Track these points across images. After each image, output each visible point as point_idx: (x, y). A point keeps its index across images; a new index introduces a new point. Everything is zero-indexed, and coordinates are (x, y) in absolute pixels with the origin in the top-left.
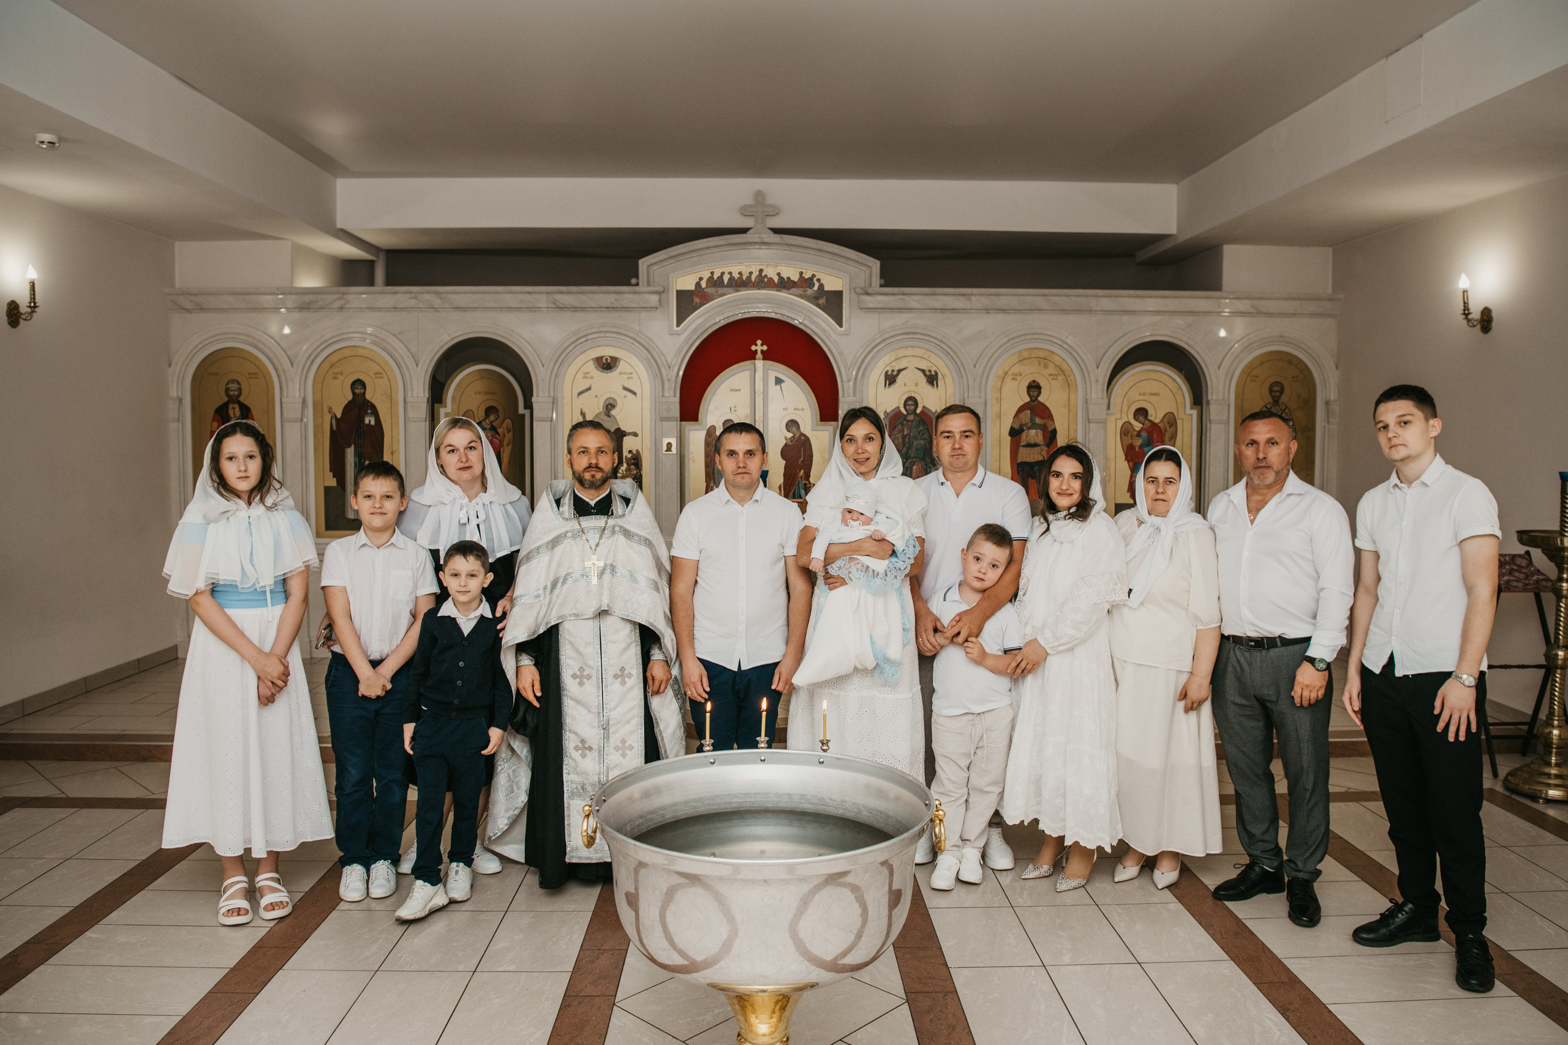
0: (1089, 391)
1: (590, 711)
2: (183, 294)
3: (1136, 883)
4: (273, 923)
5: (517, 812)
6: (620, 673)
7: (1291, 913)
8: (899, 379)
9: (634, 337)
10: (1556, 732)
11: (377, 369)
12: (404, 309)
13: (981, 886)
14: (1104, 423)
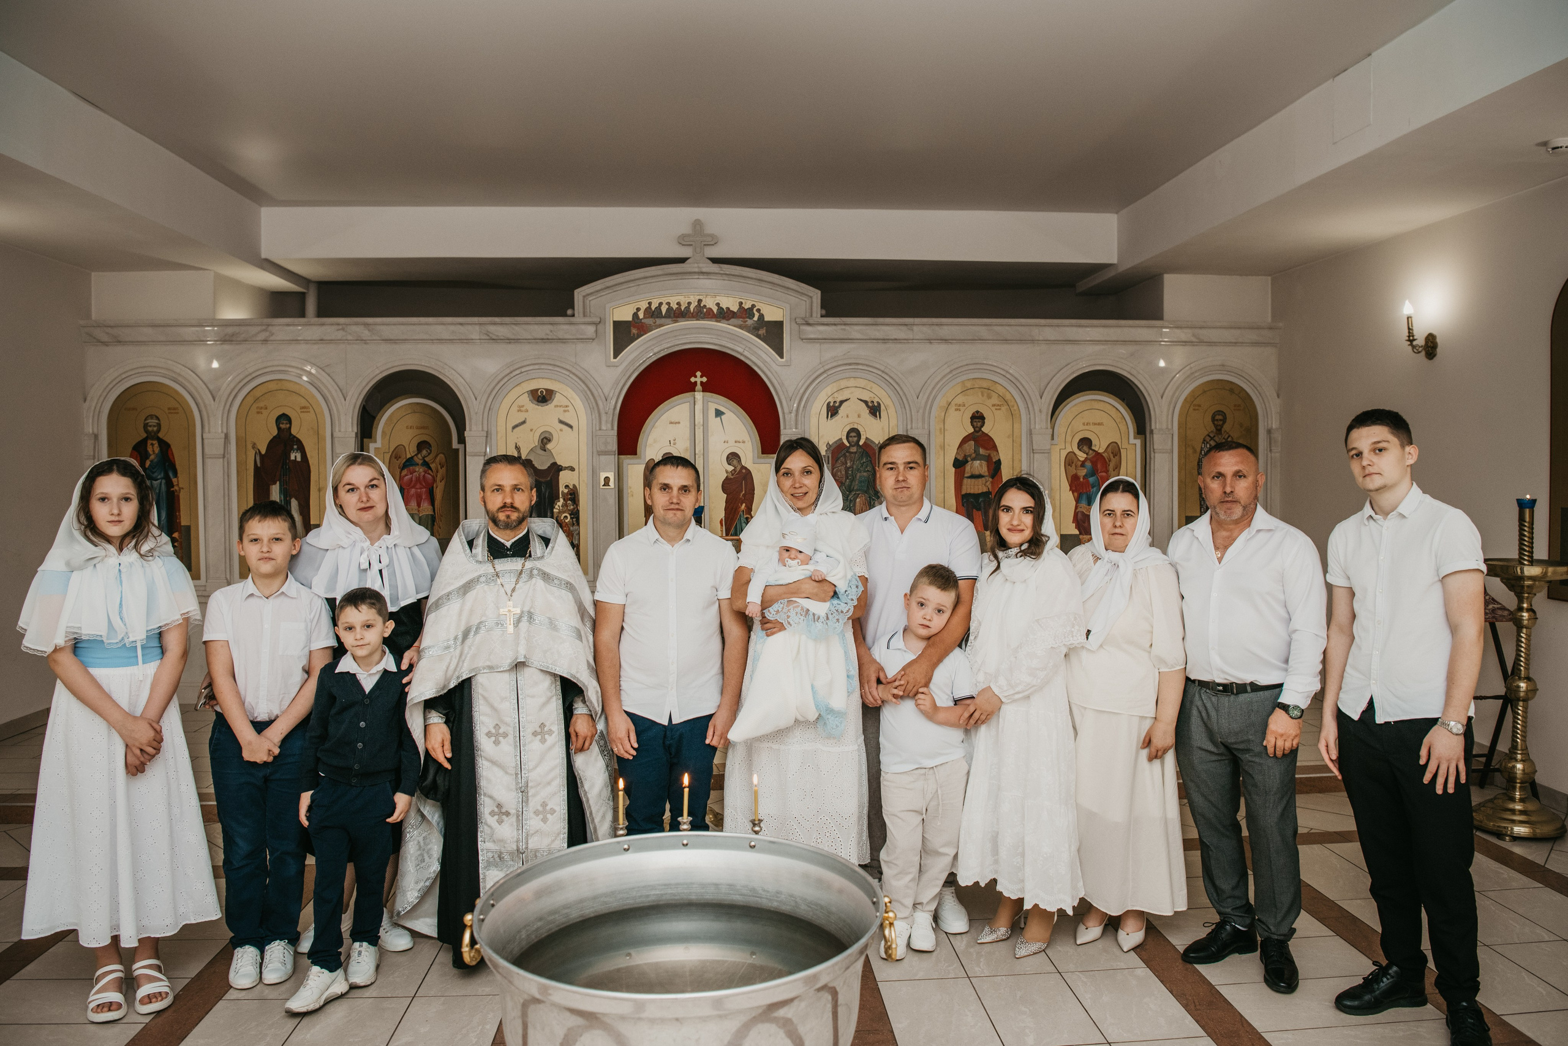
0: (1032, 422)
1: (507, 773)
2: (99, 326)
3: (1100, 945)
4: (147, 1019)
5: (428, 884)
6: (539, 730)
7: (1267, 976)
8: (842, 411)
9: (570, 369)
10: (1519, 766)
11: (304, 403)
12: (331, 341)
13: (934, 954)
14: (1048, 453)
